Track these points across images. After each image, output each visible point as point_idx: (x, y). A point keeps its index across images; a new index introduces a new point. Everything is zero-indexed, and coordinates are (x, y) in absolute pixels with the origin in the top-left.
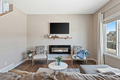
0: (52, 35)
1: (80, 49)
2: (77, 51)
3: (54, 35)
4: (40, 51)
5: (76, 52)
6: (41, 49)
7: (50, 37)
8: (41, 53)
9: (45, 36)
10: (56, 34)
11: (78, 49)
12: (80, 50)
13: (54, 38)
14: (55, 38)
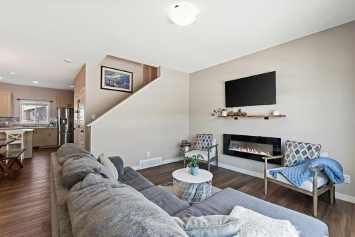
0: (230, 109)
1: (304, 153)
2: (293, 157)
3: (235, 110)
4: (202, 144)
5: (290, 161)
6: (204, 141)
7: (225, 114)
8: (203, 148)
9: (214, 113)
10: (240, 108)
11: (297, 152)
12: (303, 158)
13: (236, 116)
14: (238, 118)
